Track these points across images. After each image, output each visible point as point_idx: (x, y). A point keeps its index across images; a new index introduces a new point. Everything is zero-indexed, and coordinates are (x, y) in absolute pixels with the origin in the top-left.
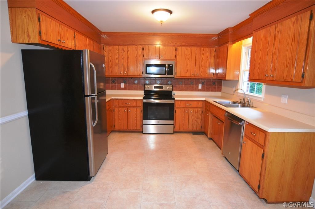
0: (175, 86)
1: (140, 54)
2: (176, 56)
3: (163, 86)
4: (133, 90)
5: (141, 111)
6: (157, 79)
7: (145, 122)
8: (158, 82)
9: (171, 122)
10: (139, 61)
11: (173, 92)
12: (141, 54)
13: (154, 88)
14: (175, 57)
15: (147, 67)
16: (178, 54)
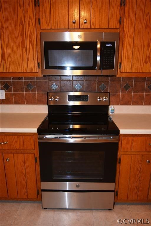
0: (114, 95)
1: (30, 17)
2: (121, 18)
3: (89, 95)
4: (24, 104)
5: (36, 161)
6: (75, 78)
7: (45, 185)
8: (78, 86)
9: (109, 186)
10: (28, 34)
11: (111, 107)
12: (32, 16)
13: (69, 100)
14: (120, 23)
15: (49, 51)
16: (127, 15)
